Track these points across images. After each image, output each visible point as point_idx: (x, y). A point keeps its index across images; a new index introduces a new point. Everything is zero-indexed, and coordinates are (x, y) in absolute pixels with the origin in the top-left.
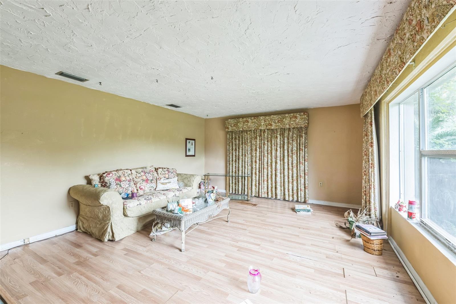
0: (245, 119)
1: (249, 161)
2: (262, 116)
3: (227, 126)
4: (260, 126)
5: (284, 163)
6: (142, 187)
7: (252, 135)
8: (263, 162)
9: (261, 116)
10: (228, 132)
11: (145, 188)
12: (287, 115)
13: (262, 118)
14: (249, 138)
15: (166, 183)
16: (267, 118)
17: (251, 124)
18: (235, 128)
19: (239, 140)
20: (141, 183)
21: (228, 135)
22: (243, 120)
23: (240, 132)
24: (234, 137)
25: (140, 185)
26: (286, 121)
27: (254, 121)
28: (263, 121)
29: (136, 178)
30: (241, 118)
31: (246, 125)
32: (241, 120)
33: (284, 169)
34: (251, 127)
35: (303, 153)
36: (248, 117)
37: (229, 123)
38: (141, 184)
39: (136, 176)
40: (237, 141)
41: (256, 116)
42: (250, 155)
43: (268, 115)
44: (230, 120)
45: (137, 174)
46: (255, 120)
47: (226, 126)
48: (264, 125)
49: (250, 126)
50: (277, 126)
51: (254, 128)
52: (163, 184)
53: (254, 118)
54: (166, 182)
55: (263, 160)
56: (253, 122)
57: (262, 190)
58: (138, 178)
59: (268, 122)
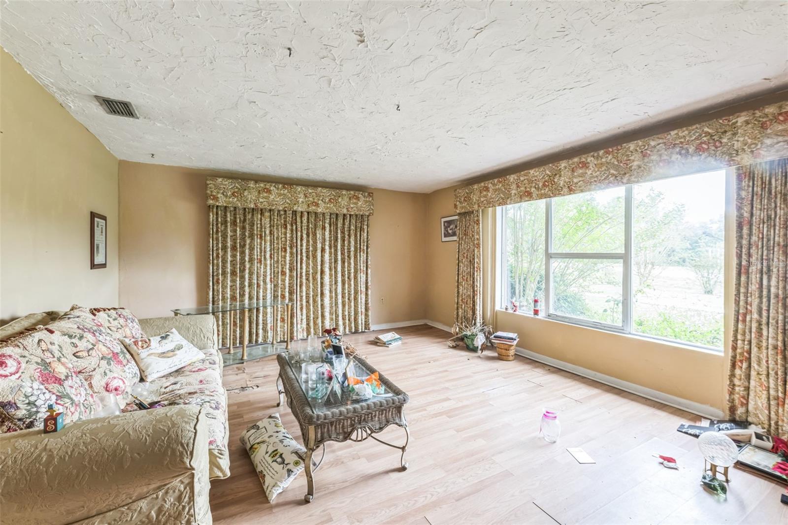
0: (262, 185)
1: (268, 273)
2: (301, 185)
3: (212, 192)
4: (295, 204)
5: (336, 272)
6: (115, 384)
7: (275, 220)
8: (299, 273)
9: (297, 185)
10: (213, 209)
11: (124, 383)
12: (344, 192)
13: (299, 189)
14: (268, 226)
15: (173, 351)
16: (310, 191)
17: (275, 197)
18: (236, 199)
19: (243, 228)
20: (107, 372)
21: (211, 214)
22: (258, 186)
23: (247, 210)
24: (229, 219)
25: (107, 378)
26: (343, 201)
27: (282, 192)
28: (302, 195)
29: (77, 357)
30: (252, 182)
31: (263, 198)
32: (252, 186)
33: (336, 283)
34: (276, 204)
35: (365, 256)
36: (268, 182)
37: (217, 187)
38: (105, 373)
39: (75, 350)
40: (238, 229)
41: (289, 183)
42: (271, 261)
43: (312, 186)
44: (220, 180)
45: (73, 340)
46: (286, 191)
47: (208, 192)
48: (303, 202)
49: (273, 200)
50: (328, 208)
51: (284, 206)
52: (163, 355)
53: (284, 187)
54: (170, 349)
55: (299, 270)
56: (280, 195)
57: (299, 326)
58: (85, 354)
59: (311, 199)
